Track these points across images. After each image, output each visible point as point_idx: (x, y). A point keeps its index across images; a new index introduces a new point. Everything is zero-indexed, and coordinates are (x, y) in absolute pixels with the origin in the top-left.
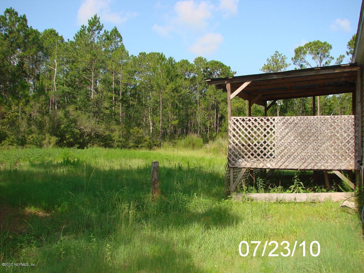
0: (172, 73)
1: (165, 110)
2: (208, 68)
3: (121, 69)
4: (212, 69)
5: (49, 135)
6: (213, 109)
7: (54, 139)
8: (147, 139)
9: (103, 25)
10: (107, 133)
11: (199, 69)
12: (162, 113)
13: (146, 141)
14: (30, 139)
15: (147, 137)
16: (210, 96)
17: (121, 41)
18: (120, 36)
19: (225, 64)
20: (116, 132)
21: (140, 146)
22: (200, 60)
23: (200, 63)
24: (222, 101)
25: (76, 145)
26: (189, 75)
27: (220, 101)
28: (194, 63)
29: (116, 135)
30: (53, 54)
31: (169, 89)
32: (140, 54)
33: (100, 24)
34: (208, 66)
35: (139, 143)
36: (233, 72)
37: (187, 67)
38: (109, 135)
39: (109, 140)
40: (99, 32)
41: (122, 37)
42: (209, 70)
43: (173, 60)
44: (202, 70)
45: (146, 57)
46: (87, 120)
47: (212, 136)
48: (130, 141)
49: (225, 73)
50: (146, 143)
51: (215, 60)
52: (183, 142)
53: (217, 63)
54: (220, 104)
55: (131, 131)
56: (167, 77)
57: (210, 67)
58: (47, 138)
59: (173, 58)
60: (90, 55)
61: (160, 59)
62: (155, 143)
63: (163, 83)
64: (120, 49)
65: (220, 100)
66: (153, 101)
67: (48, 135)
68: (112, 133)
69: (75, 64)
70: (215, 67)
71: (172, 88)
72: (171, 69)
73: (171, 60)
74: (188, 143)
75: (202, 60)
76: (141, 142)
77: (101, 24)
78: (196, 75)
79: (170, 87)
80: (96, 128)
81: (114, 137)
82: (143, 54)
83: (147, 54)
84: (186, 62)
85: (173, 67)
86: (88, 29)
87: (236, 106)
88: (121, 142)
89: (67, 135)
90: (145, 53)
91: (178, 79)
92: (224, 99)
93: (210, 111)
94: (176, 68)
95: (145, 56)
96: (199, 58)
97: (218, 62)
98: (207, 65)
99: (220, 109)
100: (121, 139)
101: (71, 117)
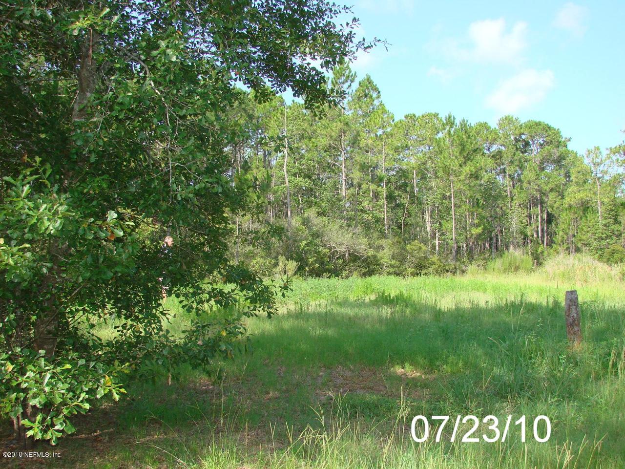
0: (470, 147)
1: (458, 210)
2: (523, 134)
3: (382, 145)
4: (531, 136)
5: (284, 258)
6: (535, 205)
7: (292, 265)
8: (436, 261)
9: (355, 73)
10: (371, 252)
11: (506, 136)
12: (455, 215)
13: (433, 263)
14: (254, 266)
15: (435, 258)
16: (529, 182)
17: (378, 97)
18: (376, 89)
19: (552, 126)
20: (385, 251)
21: (423, 272)
22: (508, 121)
23: (508, 127)
24: (551, 190)
25: (325, 274)
26: (489, 148)
27: (548, 190)
28: (497, 128)
29: (385, 256)
30: (271, 125)
31: (465, 174)
32: (406, 117)
33: (350, 72)
34: (522, 131)
35: (421, 267)
36: (566, 138)
37: (486, 135)
38: (375, 256)
39: (374, 265)
40: (350, 86)
41: (379, 90)
42: (523, 137)
43: (468, 124)
44: (512, 138)
45: (417, 122)
46: (340, 232)
47: (537, 251)
48: (407, 265)
49: (553, 140)
50: (434, 267)
51: (535, 120)
52: (498, 263)
53: (538, 124)
54: (548, 196)
55: (409, 247)
56: (460, 153)
57: (526, 132)
58: (280, 264)
59: (467, 121)
60: (339, 123)
61: (447, 124)
62: (447, 267)
63: (454, 165)
64: (380, 112)
65: (547, 188)
66: (439, 196)
67: (282, 259)
68: (378, 251)
69: (313, 140)
70: (535, 132)
71: (471, 171)
72: (465, 140)
73: (465, 125)
74: (508, 265)
75: (512, 121)
76: (424, 266)
77: (353, 72)
78: (503, 148)
79: (468, 171)
80: (354, 244)
81: (382, 258)
82: (411, 117)
83: (417, 116)
84: (484, 126)
85: (469, 136)
86: (332, 82)
87: (579, 197)
88: (393, 266)
89: (310, 257)
90: (414, 115)
91: (479, 157)
92: (554, 186)
93: (530, 209)
94: (473, 138)
95: (414, 121)
96: (506, 118)
97: (539, 122)
98: (521, 128)
99: (549, 204)
100: (393, 262)
101: (315, 229)
